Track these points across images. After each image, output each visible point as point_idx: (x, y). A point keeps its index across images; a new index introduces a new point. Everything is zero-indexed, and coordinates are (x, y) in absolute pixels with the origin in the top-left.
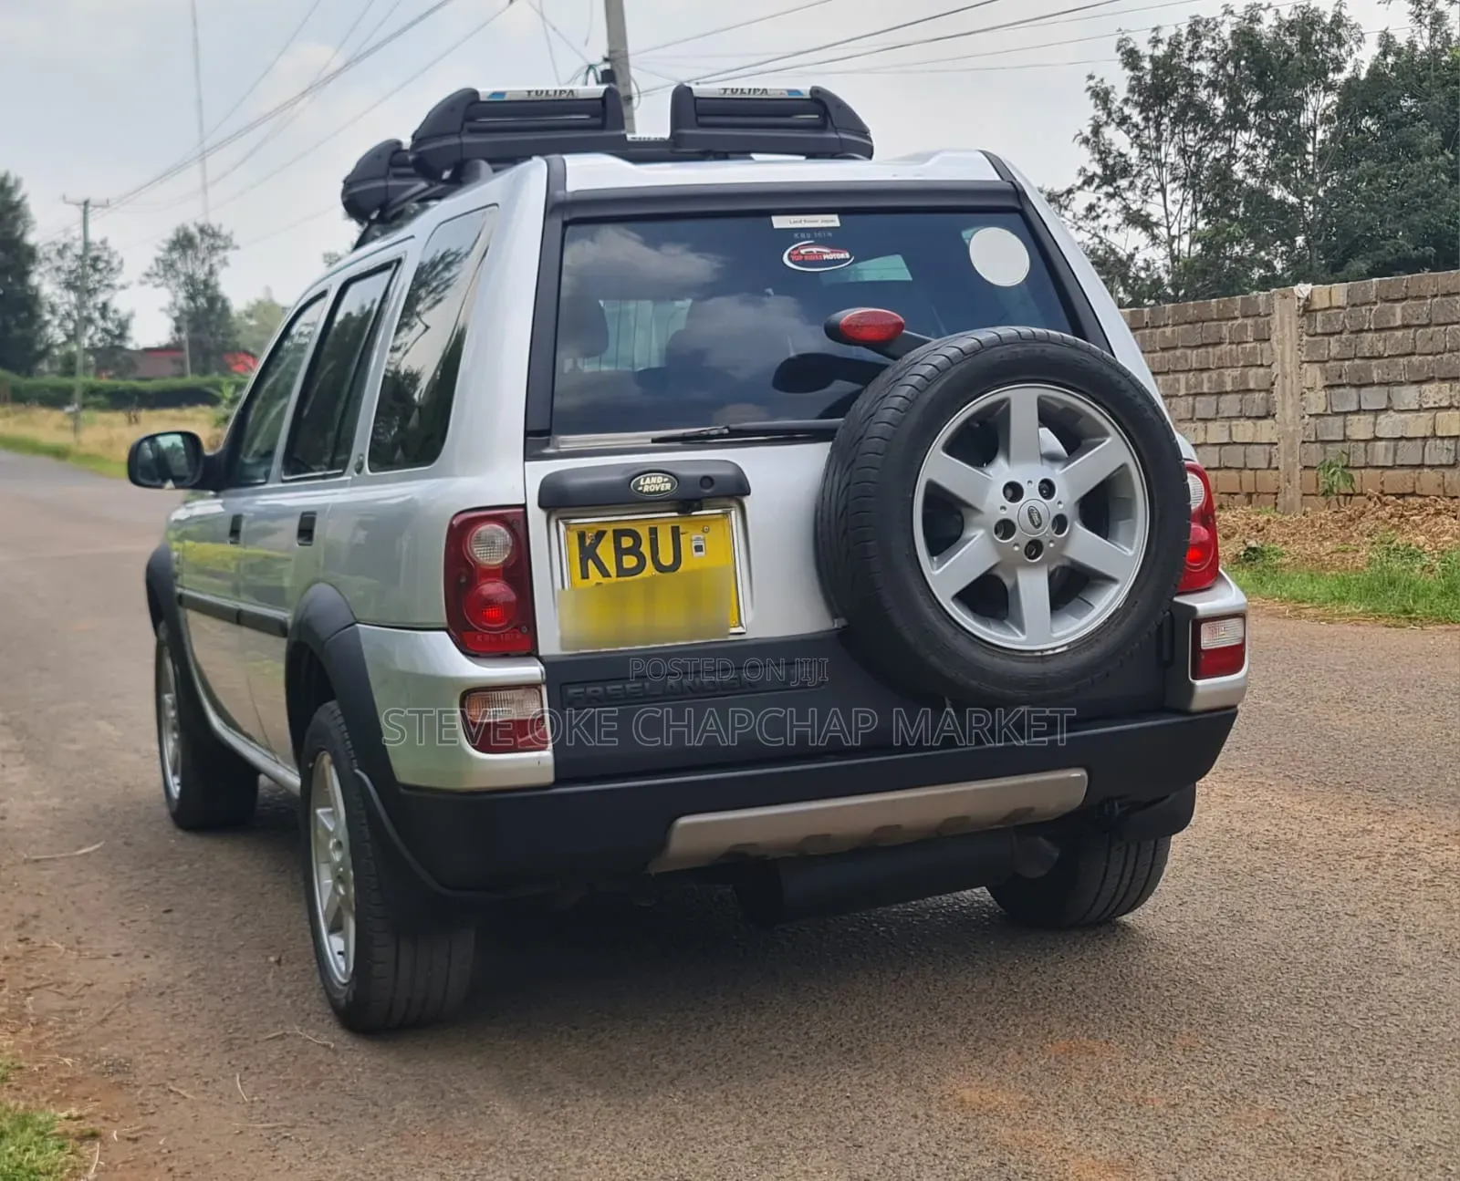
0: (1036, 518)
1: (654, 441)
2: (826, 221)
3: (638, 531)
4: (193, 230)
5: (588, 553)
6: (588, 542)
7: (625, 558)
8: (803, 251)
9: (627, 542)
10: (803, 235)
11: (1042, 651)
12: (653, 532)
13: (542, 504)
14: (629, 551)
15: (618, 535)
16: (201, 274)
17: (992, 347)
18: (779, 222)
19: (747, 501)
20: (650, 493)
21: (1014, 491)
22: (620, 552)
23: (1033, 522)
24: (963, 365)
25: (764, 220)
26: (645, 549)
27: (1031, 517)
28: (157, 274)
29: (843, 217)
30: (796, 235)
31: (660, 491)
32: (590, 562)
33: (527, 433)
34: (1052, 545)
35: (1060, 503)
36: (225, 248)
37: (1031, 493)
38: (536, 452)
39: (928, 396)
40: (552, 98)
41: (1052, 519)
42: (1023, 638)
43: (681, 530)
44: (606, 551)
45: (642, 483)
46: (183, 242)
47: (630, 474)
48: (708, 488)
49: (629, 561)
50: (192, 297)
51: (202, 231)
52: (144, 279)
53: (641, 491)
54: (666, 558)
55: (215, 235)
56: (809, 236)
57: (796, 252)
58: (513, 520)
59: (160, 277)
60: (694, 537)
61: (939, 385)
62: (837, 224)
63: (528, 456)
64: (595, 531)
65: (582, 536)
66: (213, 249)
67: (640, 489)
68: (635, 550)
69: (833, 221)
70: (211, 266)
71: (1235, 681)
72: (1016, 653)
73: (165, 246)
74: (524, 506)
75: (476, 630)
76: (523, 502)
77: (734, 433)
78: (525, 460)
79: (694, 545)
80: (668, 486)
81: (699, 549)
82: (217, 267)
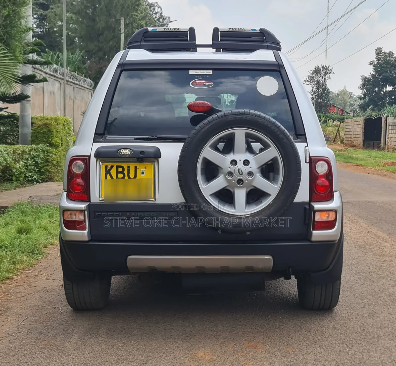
0: (241, 172)
1: (135, 139)
2: (208, 72)
3: (124, 167)
4: (321, 67)
5: (108, 172)
6: (108, 168)
7: (119, 174)
8: (197, 82)
9: (120, 170)
10: (198, 77)
11: (241, 215)
12: (129, 167)
13: (95, 156)
14: (120, 172)
15: (118, 167)
16: (322, 81)
17: (228, 115)
18: (191, 72)
19: (160, 160)
20: (123, 155)
21: (234, 162)
22: (118, 173)
23: (239, 173)
24: (217, 121)
25: (187, 71)
26: (126, 172)
27: (239, 171)
28: (308, 81)
29: (214, 71)
30: (196, 77)
31: (127, 155)
32: (108, 174)
33: (96, 134)
34: (247, 181)
35: (251, 168)
36: (330, 73)
37: (240, 164)
38: (97, 140)
39: (203, 130)
40: (172, 31)
41: (247, 173)
42: (234, 211)
43: (137, 167)
44: (113, 172)
45: (121, 152)
46: (317, 71)
47: (118, 149)
48: (142, 155)
49: (120, 175)
50: (318, 89)
51: (323, 67)
52: (304, 82)
53: (121, 154)
54: (132, 175)
55: (326, 69)
56: (200, 77)
57: (195, 82)
58: (86, 160)
59: (309, 82)
60: (142, 170)
61: (208, 127)
62: (211, 73)
63: (95, 141)
64: (111, 166)
65: (106, 167)
66: (326, 74)
67: (121, 153)
68: (122, 172)
69: (211, 72)
70: (325, 78)
71: (332, 232)
72: (231, 216)
73: (311, 72)
74: (90, 156)
75: (72, 192)
76: (90, 155)
77: (159, 138)
78: (93, 142)
79: (141, 172)
80: (130, 153)
81: (143, 173)
82: (327, 79)
